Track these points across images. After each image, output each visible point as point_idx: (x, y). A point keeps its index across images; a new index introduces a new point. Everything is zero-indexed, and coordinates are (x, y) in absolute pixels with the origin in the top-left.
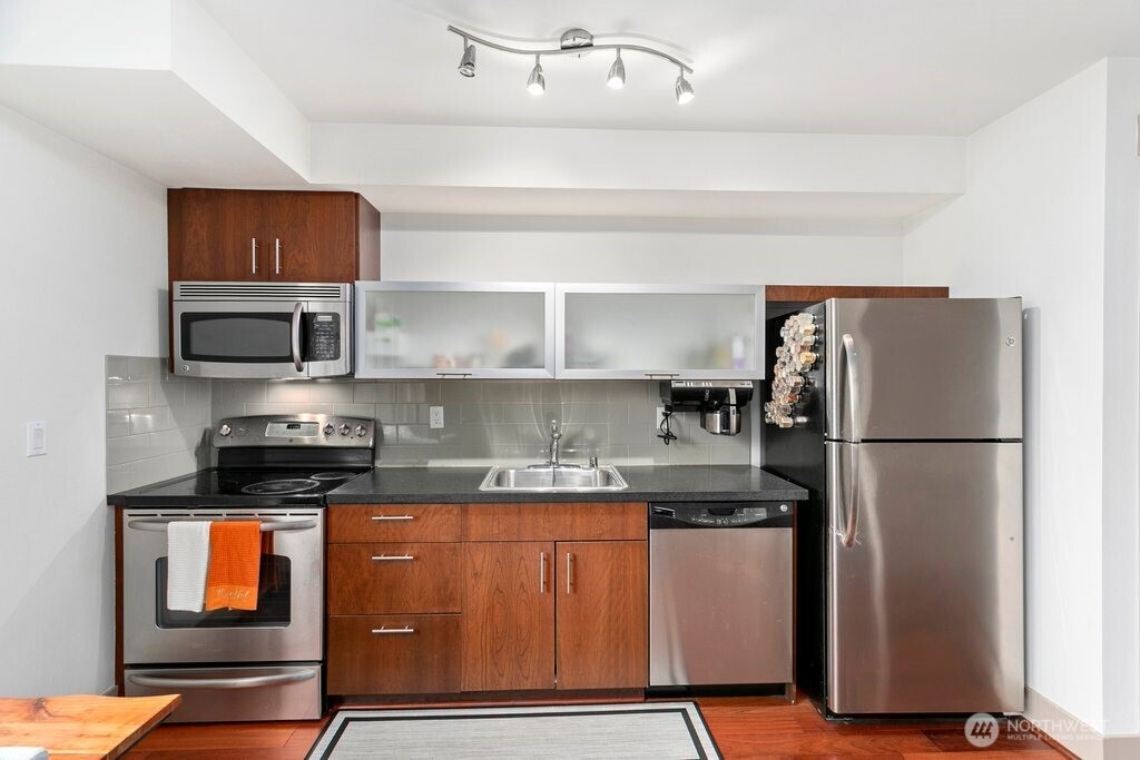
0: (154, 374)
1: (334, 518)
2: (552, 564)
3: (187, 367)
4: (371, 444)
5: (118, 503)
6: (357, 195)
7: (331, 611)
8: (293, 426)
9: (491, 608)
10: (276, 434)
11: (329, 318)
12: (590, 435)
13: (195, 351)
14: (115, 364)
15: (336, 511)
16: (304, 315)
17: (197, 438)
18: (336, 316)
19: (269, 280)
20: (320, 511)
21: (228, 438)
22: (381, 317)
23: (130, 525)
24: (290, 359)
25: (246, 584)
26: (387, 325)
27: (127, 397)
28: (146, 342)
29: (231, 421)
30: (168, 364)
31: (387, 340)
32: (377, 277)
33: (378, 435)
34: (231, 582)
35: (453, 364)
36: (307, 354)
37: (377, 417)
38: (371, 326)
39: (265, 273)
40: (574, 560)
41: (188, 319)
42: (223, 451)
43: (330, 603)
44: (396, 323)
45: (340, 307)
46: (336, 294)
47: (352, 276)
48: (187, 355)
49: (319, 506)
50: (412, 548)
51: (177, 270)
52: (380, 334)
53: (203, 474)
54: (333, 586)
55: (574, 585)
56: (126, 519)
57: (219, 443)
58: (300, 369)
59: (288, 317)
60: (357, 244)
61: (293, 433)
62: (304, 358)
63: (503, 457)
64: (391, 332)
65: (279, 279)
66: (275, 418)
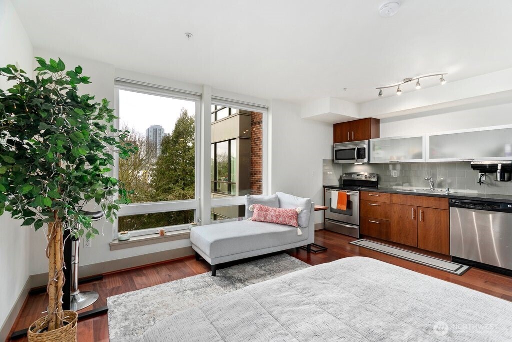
0: (331, 162)
1: (361, 194)
2: (416, 212)
3: (336, 161)
4: (376, 180)
5: (324, 187)
6: (370, 118)
8: (358, 175)
9: (399, 222)
10: (354, 177)
11: (363, 149)
12: (449, 181)
13: (338, 158)
14: (324, 161)
16: (358, 149)
17: (339, 177)
21: (345, 177)
22: (376, 147)
24: (355, 159)
25: (344, 205)
26: (378, 149)
27: (327, 168)
28: (329, 156)
29: (346, 174)
30: (333, 161)
31: (378, 153)
32: (378, 137)
34: (342, 204)
35: (395, 158)
36: (359, 157)
37: (379, 173)
38: (374, 149)
39: (351, 140)
40: (423, 212)
41: (336, 151)
42: (344, 180)
44: (381, 149)
45: (366, 146)
46: (365, 143)
47: (368, 138)
48: (336, 159)
49: (358, 191)
50: (379, 203)
51: (335, 141)
52: (376, 152)
53: (340, 185)
54: (361, 210)
55: (423, 219)
56: (326, 190)
58: (357, 161)
59: (354, 149)
60: (371, 130)
61: (358, 177)
62: (358, 158)
63: (416, 186)
64: (379, 151)
65: (353, 141)
66: (354, 173)
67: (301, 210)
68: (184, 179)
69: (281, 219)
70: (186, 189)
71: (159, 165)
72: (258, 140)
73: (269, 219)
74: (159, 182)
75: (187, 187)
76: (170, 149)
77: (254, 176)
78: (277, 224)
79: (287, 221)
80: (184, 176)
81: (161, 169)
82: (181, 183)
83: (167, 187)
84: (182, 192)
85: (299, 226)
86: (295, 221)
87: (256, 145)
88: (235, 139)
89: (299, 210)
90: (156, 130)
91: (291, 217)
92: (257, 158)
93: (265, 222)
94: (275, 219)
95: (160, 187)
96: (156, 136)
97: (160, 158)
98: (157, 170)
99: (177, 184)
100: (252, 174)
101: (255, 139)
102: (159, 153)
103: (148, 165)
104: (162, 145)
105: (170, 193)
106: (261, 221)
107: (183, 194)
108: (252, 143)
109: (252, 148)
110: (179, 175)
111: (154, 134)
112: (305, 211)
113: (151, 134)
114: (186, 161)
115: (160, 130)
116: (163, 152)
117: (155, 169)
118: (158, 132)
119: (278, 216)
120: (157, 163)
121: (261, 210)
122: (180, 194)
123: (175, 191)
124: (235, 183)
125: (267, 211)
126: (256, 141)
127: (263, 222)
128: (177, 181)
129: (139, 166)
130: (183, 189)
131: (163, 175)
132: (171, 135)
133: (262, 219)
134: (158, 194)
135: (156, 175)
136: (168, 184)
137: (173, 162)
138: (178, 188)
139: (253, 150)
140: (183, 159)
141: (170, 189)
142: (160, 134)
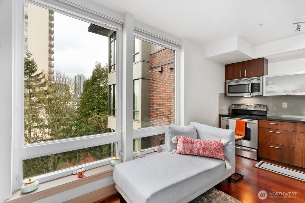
0: (223, 95)
1: (260, 122)
3: (229, 95)
4: (266, 110)
5: (220, 116)
6: (263, 58)
7: (259, 140)
8: (247, 106)
10: (243, 107)
11: (258, 84)
13: (230, 92)
15: (260, 121)
16: (251, 84)
17: (228, 108)
18: (259, 84)
19: (244, 78)
20: (257, 121)
21: (234, 107)
22: (269, 83)
23: (222, 119)
24: (248, 92)
25: (242, 131)
26: (272, 84)
29: (234, 105)
30: (225, 94)
31: (271, 87)
32: (267, 74)
33: (267, 108)
34: (240, 130)
35: (291, 92)
36: (252, 91)
37: (267, 105)
41: (229, 86)
43: (259, 138)
44: (273, 84)
45: (260, 82)
46: (259, 79)
47: (262, 75)
49: (257, 120)
50: (280, 131)
51: (227, 78)
52: (269, 86)
54: (260, 136)
56: (222, 118)
57: (232, 109)
58: (251, 94)
59: (248, 85)
60: (263, 68)
65: (246, 77)
66: (243, 104)
67: (226, 142)
68: (98, 108)
69: (208, 153)
70: (100, 114)
71: (82, 99)
72: (155, 80)
73: (195, 152)
74: (82, 109)
75: (101, 113)
76: (89, 88)
77: (152, 106)
78: (204, 157)
79: (215, 154)
80: (99, 105)
81: (83, 101)
82: (97, 110)
83: (87, 113)
84: (97, 116)
85: (226, 159)
86: (222, 154)
87: (154, 84)
88: (138, 79)
89: (224, 142)
90: (80, 77)
91: (218, 150)
92: (154, 93)
93: (191, 155)
94: (201, 152)
95: (82, 113)
96: (80, 81)
97: (82, 95)
98: (81, 102)
99: (94, 111)
100: (151, 105)
101: (152, 79)
102: (82, 91)
103: (75, 98)
104: (84, 85)
105: (90, 117)
106: (187, 154)
107: (98, 117)
108: (151, 83)
109: (150, 86)
110: (96, 105)
111: (79, 79)
112: (231, 143)
113: (77, 80)
114: (100, 96)
115: (83, 77)
116: (85, 90)
117: (79, 101)
118: (82, 78)
119: (204, 149)
120: (81, 98)
121: (185, 142)
122: (96, 117)
123: (92, 115)
124: (138, 111)
125: (192, 143)
126: (154, 80)
127: (189, 155)
128: (94, 109)
129: (68, 99)
130: (98, 114)
131: (85, 105)
132: (90, 79)
133: (188, 152)
134: (82, 117)
135: (80, 105)
136: (88, 111)
137: (91, 97)
138: (95, 114)
139: (151, 87)
140: (98, 95)
141: (89, 114)
142: (83, 80)
